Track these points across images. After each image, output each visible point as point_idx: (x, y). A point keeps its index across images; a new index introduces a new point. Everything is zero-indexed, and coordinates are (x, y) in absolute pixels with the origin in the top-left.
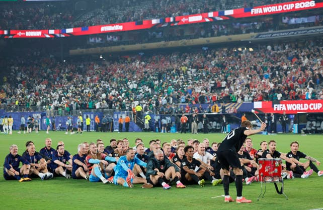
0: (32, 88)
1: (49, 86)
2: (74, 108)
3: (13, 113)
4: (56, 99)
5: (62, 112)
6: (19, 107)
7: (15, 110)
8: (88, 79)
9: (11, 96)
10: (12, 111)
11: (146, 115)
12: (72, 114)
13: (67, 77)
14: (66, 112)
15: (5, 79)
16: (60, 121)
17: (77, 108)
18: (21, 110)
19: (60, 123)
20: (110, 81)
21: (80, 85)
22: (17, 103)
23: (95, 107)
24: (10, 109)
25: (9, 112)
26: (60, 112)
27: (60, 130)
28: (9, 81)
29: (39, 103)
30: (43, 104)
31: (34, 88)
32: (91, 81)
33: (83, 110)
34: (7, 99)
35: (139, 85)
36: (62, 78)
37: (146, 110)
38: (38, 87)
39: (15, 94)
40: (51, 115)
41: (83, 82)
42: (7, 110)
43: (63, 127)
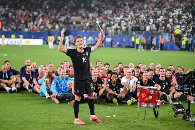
0: (101, 13)
1: (114, 12)
2: (130, 30)
3: (85, 32)
4: (117, 23)
5: (120, 32)
6: (89, 28)
7: (86, 30)
8: (146, 6)
9: (84, 18)
10: (84, 31)
11: (184, 37)
12: (128, 34)
13: (129, 5)
14: (123, 32)
15: (82, 5)
16: (118, 40)
17: (132, 30)
18: (90, 30)
19: (118, 41)
20: (162, 8)
21: (138, 11)
22: (88, 24)
23: (145, 30)
24: (83, 29)
25: (81, 31)
26: (119, 33)
27: (118, 47)
28: (85, 7)
29: (104, 25)
30: (107, 26)
31: (103, 13)
32: (147, 8)
33: (137, 32)
34: (81, 21)
35: (184, 12)
36: (125, 5)
37: (184, 32)
38: (106, 12)
39: (88, 17)
40: (112, 35)
41: (140, 9)
42: (81, 30)
43: (120, 44)
